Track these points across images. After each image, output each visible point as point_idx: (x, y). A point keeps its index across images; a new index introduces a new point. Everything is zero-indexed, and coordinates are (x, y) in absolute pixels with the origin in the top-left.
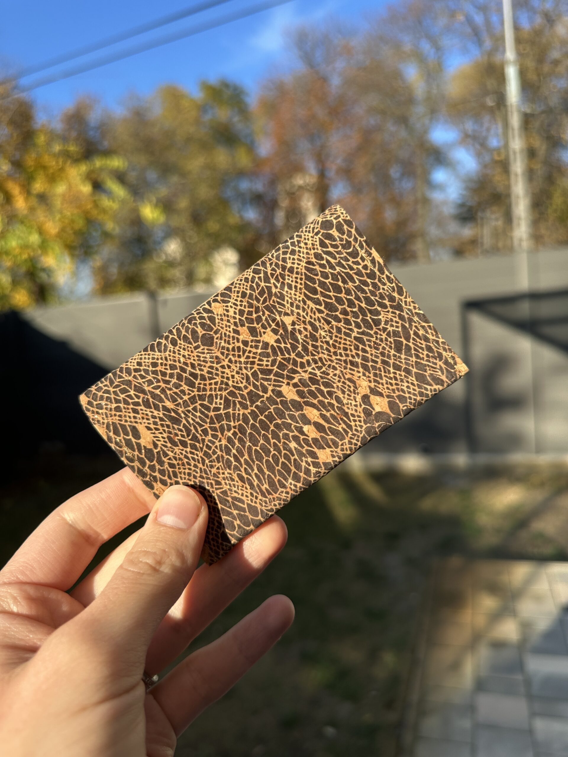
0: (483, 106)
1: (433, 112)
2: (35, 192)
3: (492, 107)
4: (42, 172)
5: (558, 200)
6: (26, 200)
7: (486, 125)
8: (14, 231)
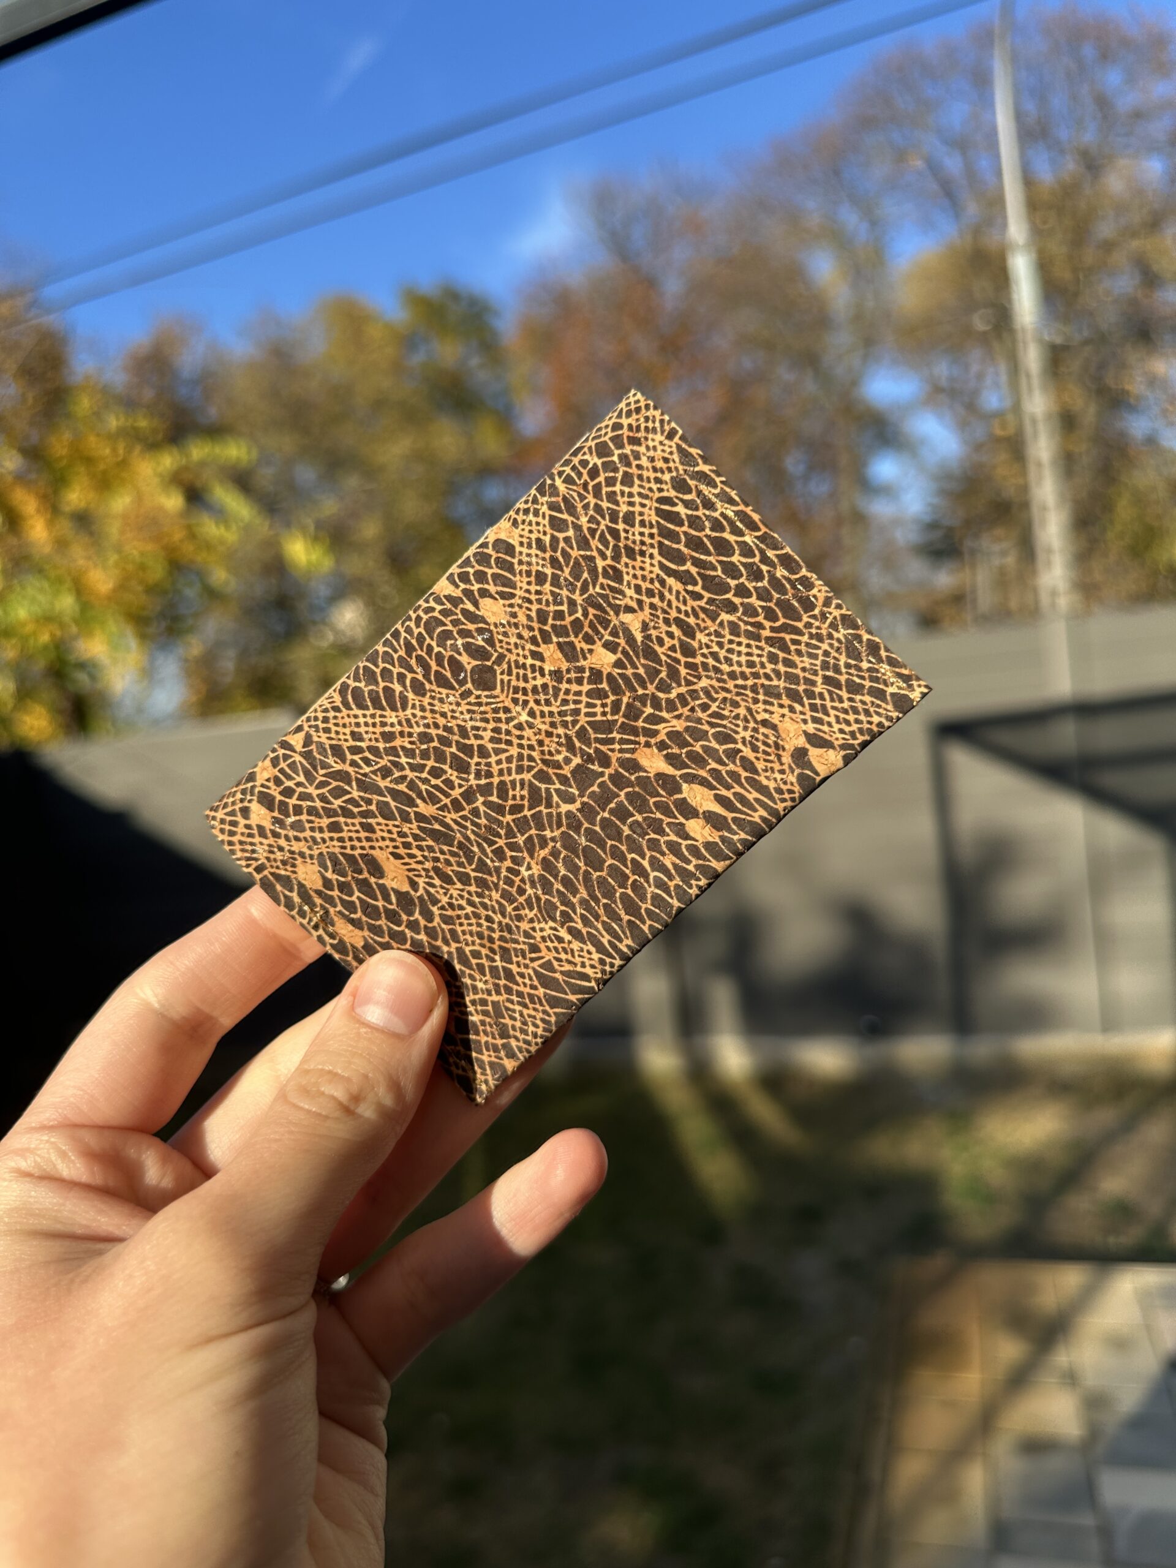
0: (968, 332)
1: (869, 343)
2: (67, 509)
3: (985, 333)
4: (82, 469)
5: (1124, 511)
6: (50, 524)
7: (975, 368)
8: (23, 588)
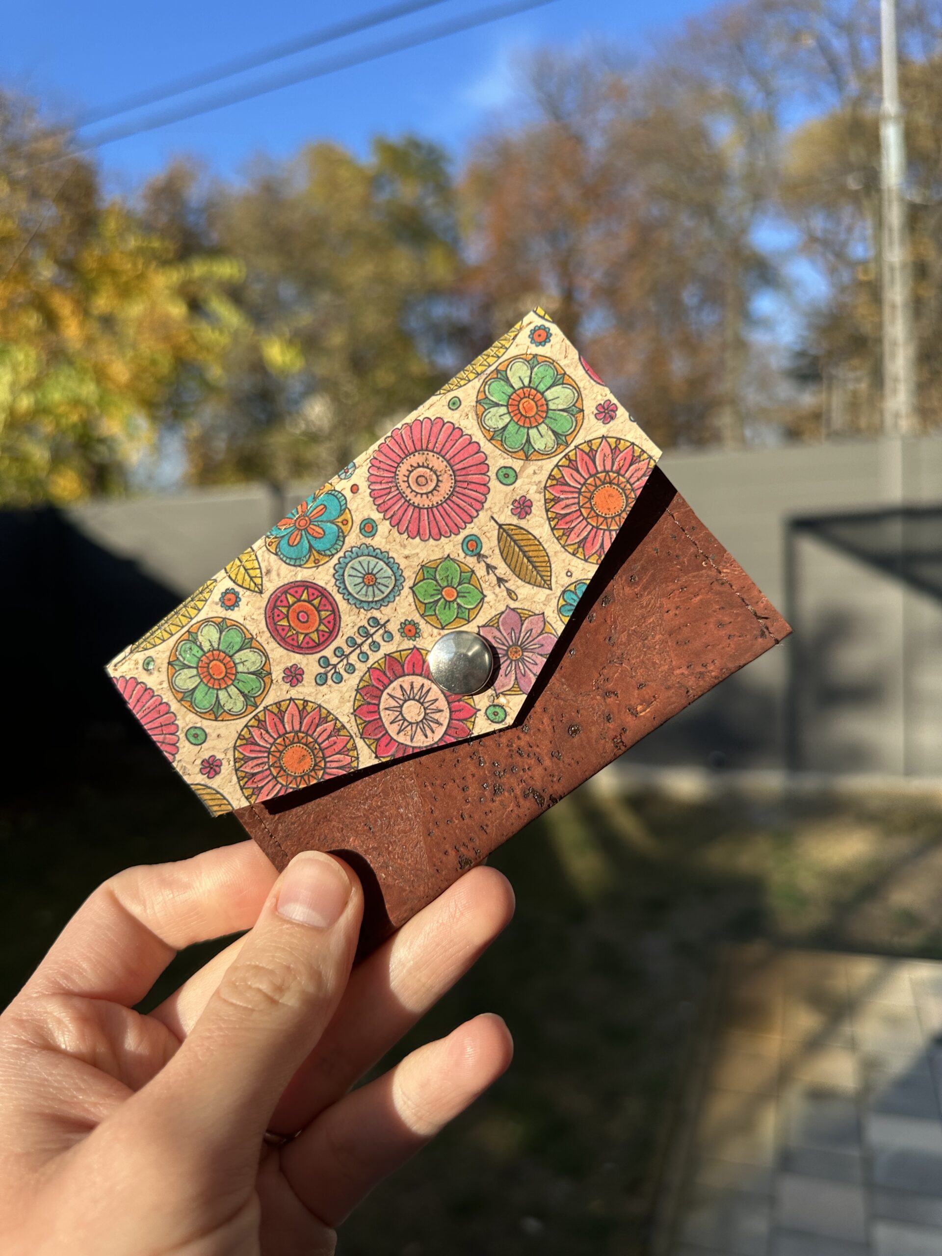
0: (843, 191)
1: (757, 197)
2: (96, 312)
3: (856, 191)
4: (108, 280)
6: (82, 324)
7: (846, 219)
8: (58, 376)
